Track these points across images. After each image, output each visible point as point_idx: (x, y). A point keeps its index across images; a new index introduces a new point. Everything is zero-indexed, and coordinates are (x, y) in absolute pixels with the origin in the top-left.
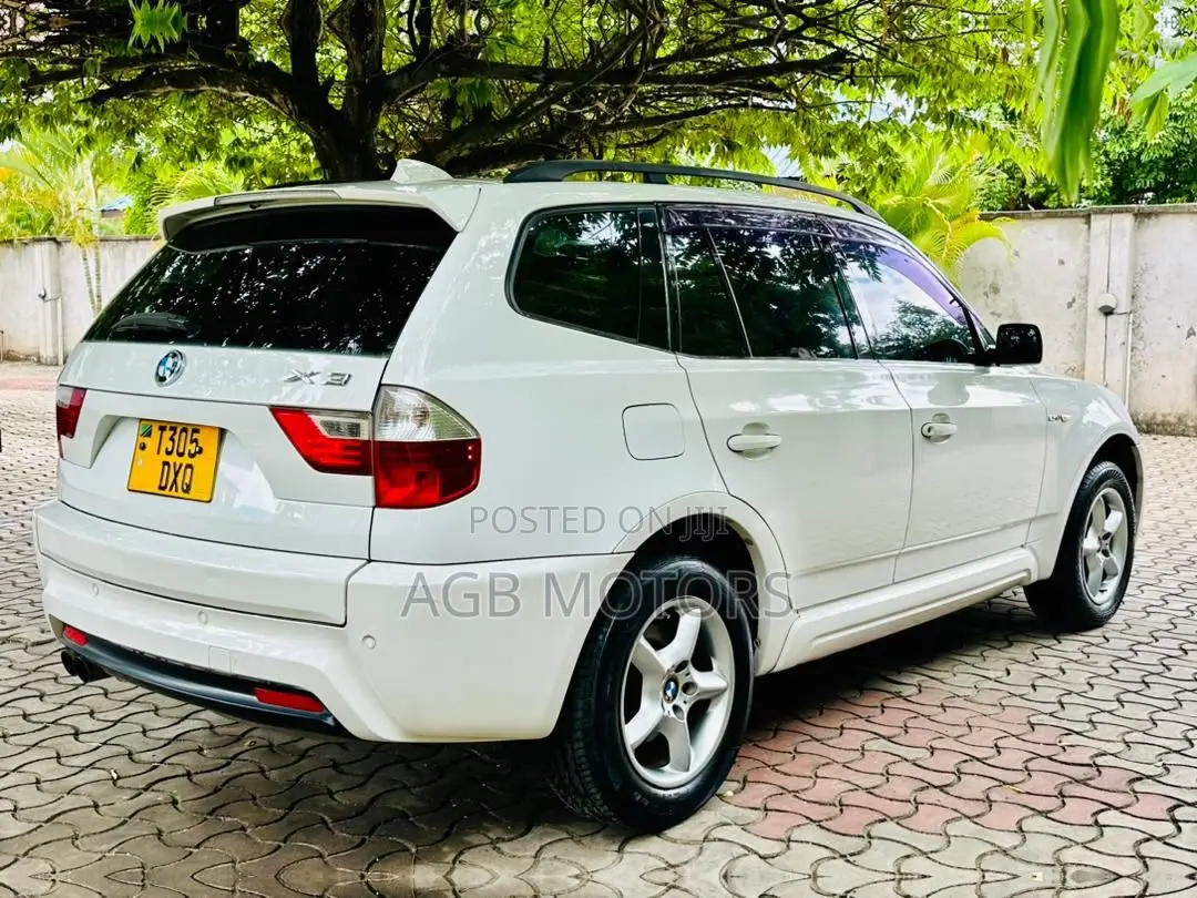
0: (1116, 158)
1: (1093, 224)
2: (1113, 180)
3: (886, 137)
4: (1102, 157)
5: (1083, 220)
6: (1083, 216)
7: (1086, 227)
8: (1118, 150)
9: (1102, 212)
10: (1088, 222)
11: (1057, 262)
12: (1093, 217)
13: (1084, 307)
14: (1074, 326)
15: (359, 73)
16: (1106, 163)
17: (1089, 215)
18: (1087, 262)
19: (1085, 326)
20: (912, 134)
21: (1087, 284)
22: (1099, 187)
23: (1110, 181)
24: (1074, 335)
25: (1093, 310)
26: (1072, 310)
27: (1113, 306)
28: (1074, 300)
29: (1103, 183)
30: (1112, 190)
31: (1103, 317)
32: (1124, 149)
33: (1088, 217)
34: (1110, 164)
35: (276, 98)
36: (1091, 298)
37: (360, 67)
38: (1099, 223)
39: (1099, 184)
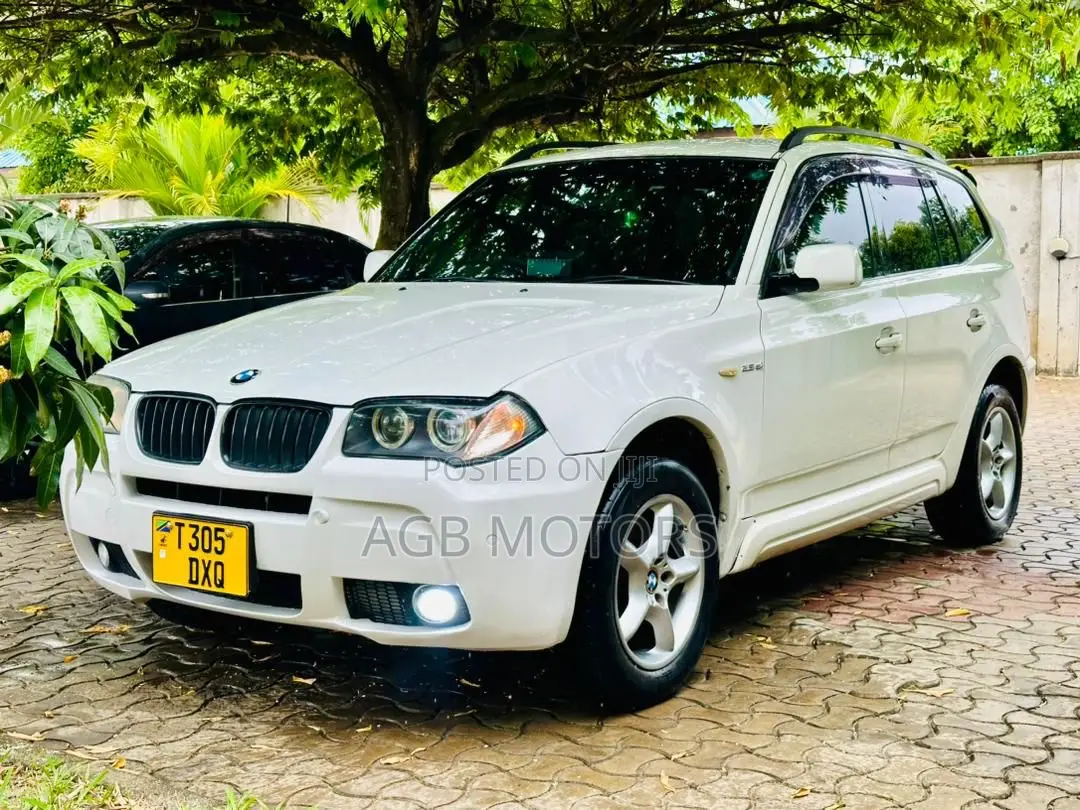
0: (1064, 104)
1: (1045, 170)
2: (1061, 126)
3: (863, 89)
4: (1049, 104)
5: (1035, 166)
6: (1034, 162)
7: (1038, 173)
8: (1066, 96)
9: (1052, 158)
10: (1040, 168)
11: (1009, 206)
12: (1044, 163)
13: (1037, 253)
14: (1028, 270)
15: (419, 39)
16: (1053, 109)
17: (1040, 162)
18: (1040, 208)
19: (1038, 271)
20: (886, 86)
21: (1039, 229)
22: (1048, 134)
23: (1057, 128)
24: (1027, 279)
25: (1045, 255)
26: (1025, 255)
27: (1066, 251)
28: (1027, 245)
29: (1051, 129)
30: (1059, 137)
31: (1055, 263)
32: (1072, 96)
33: (1039, 162)
34: (1057, 110)
35: (343, 61)
36: (1044, 242)
37: (419, 34)
38: (1050, 168)
39: (1047, 130)
